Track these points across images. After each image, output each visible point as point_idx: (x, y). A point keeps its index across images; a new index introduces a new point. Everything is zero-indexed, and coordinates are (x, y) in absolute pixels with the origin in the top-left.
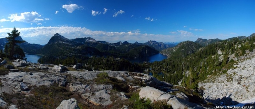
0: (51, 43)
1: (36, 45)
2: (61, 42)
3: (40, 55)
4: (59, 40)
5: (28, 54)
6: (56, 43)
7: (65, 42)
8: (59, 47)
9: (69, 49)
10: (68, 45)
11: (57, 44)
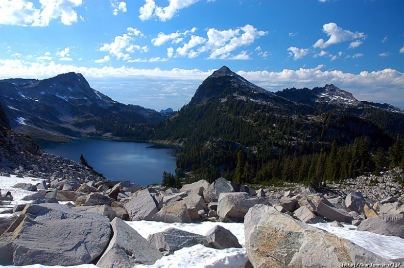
0: (205, 102)
1: (138, 108)
2: (243, 98)
3: (166, 142)
4: (235, 90)
5: (118, 138)
6: (224, 100)
7: (255, 97)
8: (237, 114)
9: (281, 121)
10: (271, 110)
11: (226, 102)
